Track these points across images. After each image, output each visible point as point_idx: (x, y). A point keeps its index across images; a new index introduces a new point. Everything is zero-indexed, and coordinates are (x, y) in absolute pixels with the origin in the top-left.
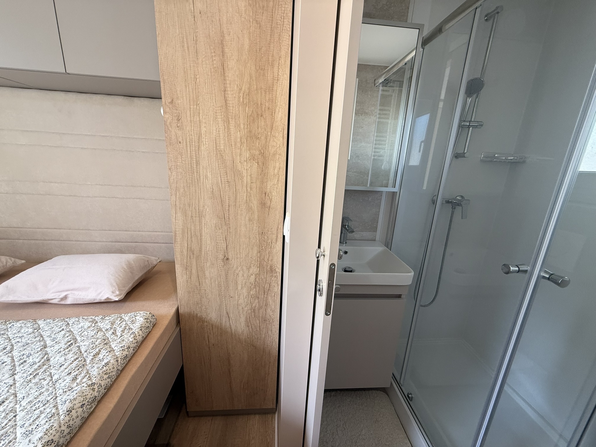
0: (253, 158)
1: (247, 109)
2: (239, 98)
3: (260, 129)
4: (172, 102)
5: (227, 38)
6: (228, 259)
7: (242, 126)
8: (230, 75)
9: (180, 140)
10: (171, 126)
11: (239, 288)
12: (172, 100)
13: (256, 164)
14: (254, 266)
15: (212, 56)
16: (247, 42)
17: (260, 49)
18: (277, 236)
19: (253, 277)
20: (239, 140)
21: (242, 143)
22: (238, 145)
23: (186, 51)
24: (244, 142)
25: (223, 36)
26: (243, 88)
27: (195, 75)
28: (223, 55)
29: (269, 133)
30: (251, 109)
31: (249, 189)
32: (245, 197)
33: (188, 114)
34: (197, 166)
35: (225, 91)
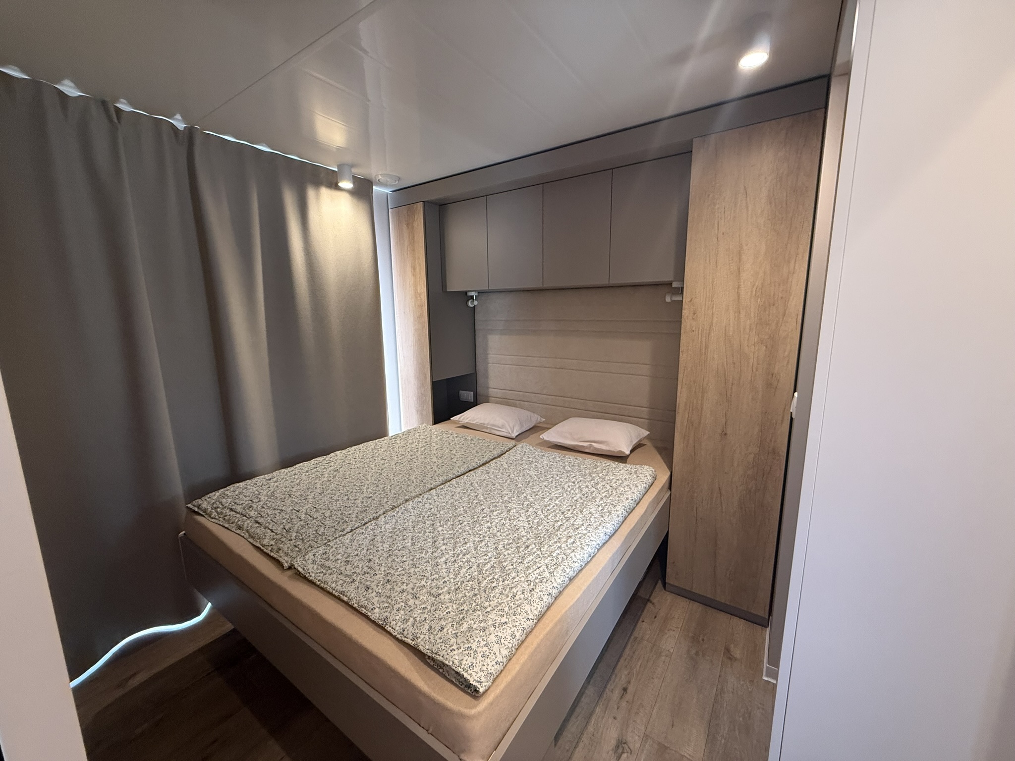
0: (762, 341)
1: (759, 300)
2: (752, 292)
3: (771, 317)
4: (691, 301)
5: (745, 248)
6: (726, 434)
7: (752, 315)
8: (744, 275)
9: (694, 329)
10: (687, 319)
11: (735, 465)
12: (691, 300)
13: (765, 347)
14: (753, 445)
15: (730, 263)
16: (764, 247)
17: (777, 251)
18: (783, 418)
19: (752, 456)
20: (748, 327)
21: (751, 329)
22: (748, 331)
23: (708, 263)
24: (753, 328)
25: (741, 247)
26: (757, 284)
27: (713, 279)
28: (740, 261)
29: (781, 319)
30: (764, 300)
31: (754, 370)
32: (749, 378)
33: (703, 308)
34: (705, 349)
35: (739, 288)
